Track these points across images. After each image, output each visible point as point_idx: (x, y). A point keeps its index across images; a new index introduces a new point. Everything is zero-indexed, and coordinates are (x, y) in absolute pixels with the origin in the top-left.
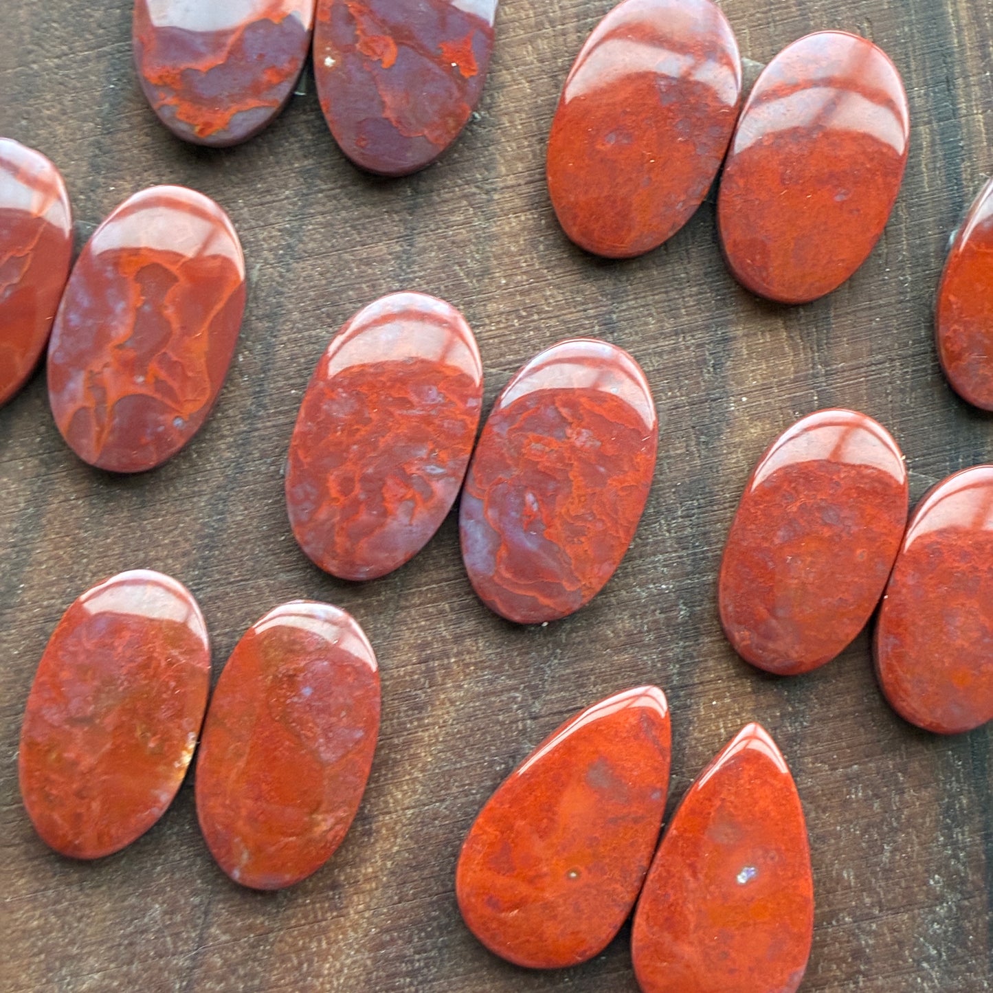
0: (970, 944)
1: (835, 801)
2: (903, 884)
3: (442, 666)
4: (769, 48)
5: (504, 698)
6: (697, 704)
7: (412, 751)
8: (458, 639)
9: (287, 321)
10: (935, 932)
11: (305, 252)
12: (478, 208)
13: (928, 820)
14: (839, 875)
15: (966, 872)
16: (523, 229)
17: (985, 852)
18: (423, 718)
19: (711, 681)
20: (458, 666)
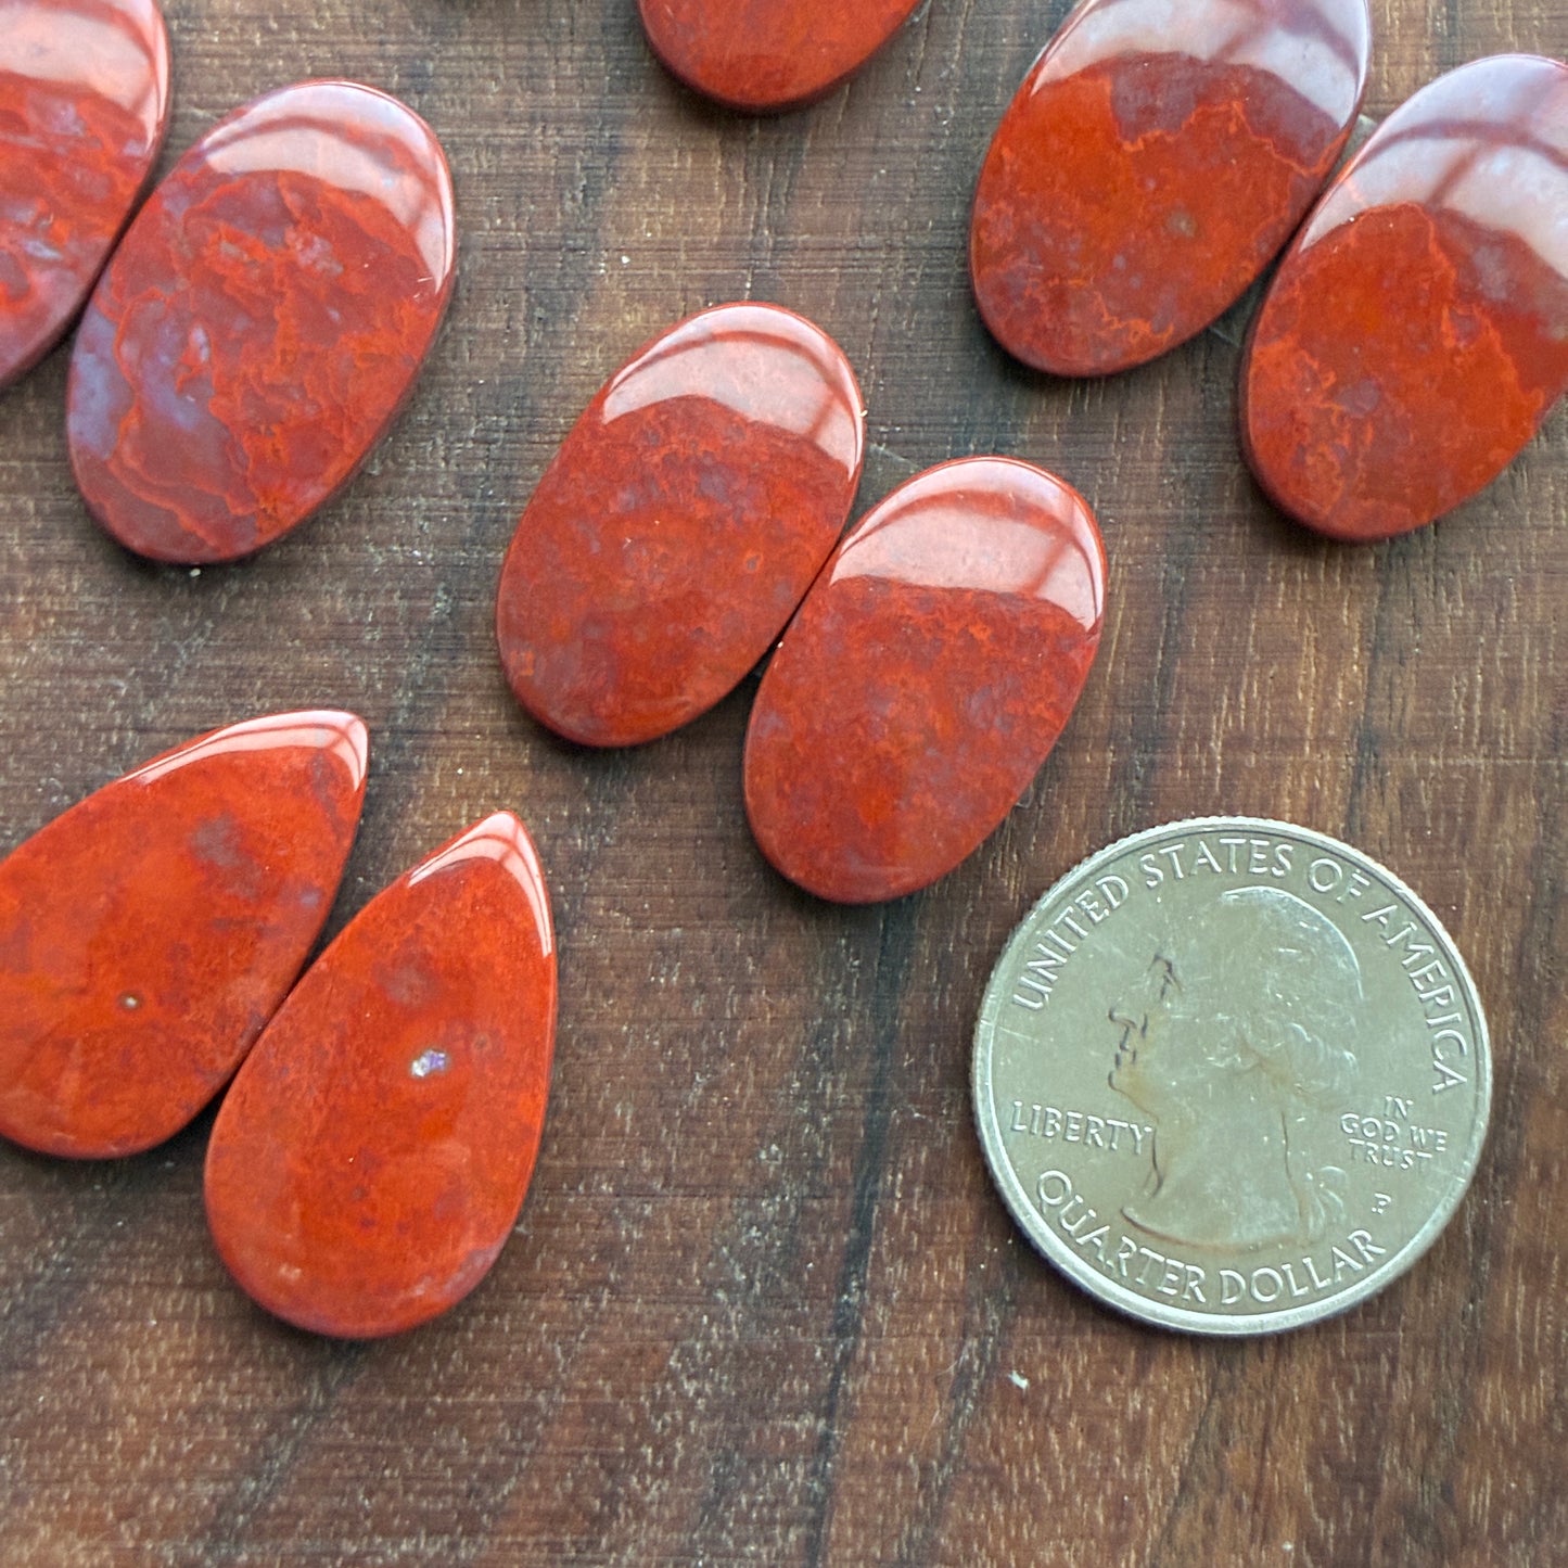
0: (806, 1277)
1: (630, 981)
2: (714, 1148)
5: (97, 684)
6: (430, 766)
8: (37, 565)
10: (750, 1242)
13: (781, 1047)
14: (608, 1107)
15: (825, 1152)
17: (868, 1123)
19: (462, 733)
20: (28, 612)
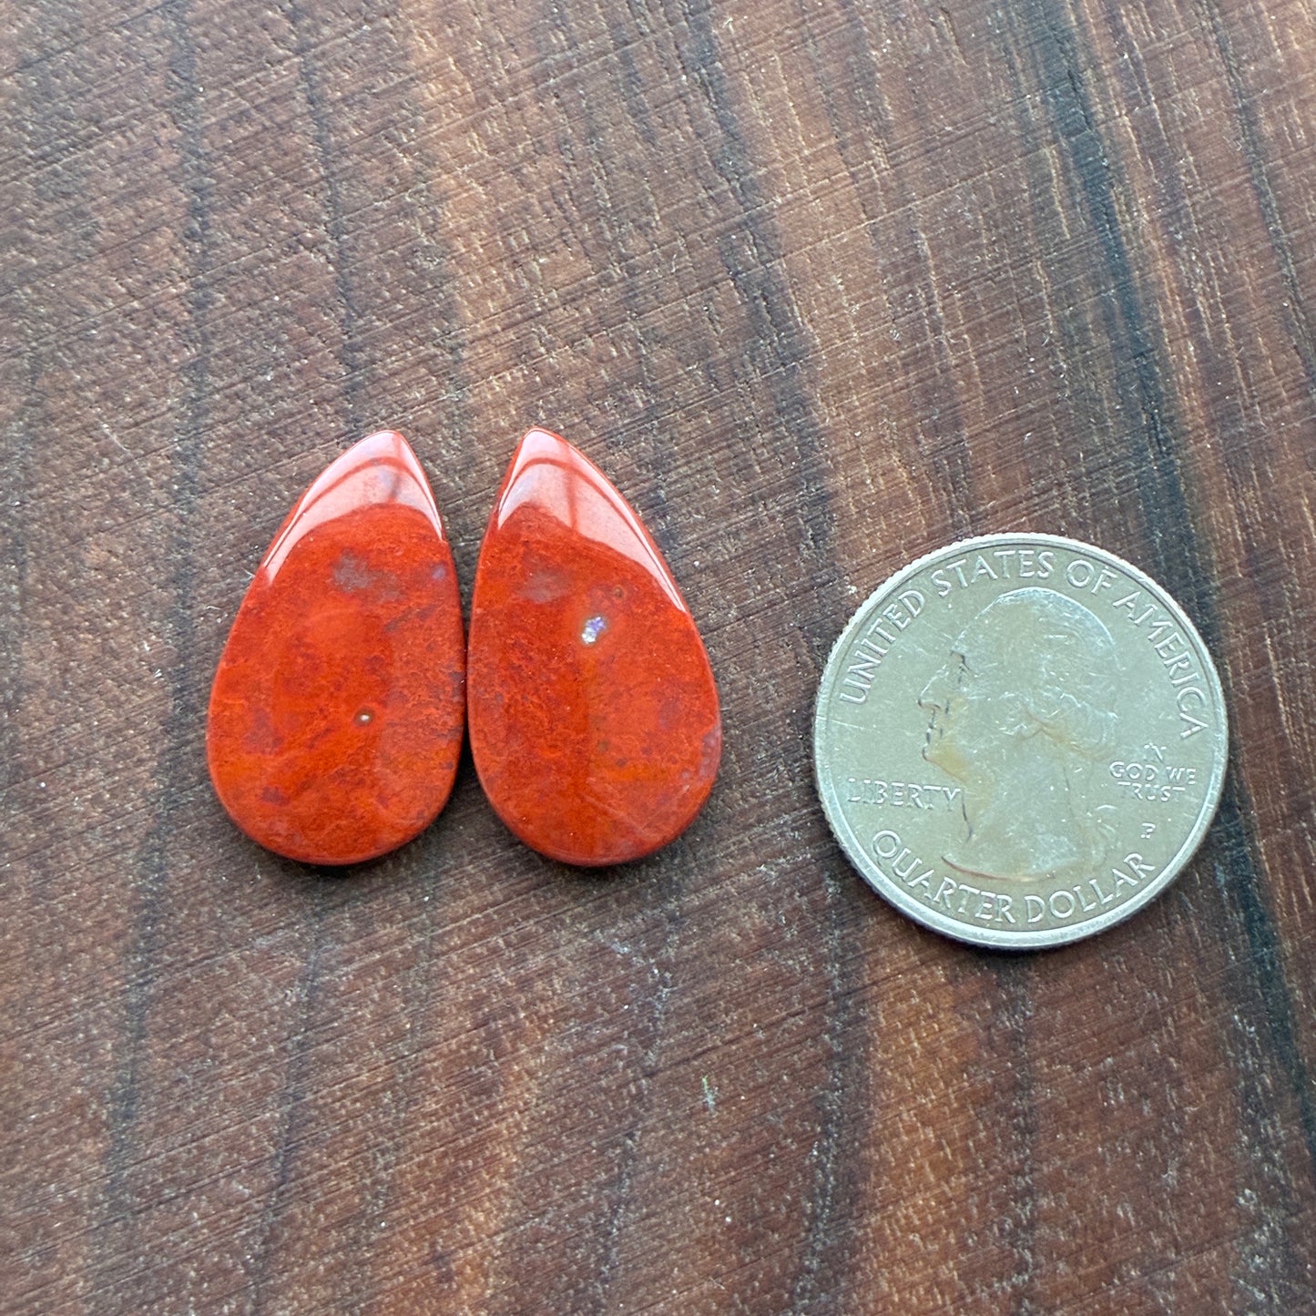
0: (1309, 1276)
1: (1089, 1112)
2: (1202, 1210)
3: (509, 1026)
4: (812, 76)
5: (604, 1053)
6: (874, 1013)
7: (487, 1153)
8: (524, 984)
9: (202, 581)
10: (1258, 1268)
11: (210, 481)
12: (443, 374)
13: (1221, 1115)
14: (1112, 1214)
15: (1286, 1178)
16: (513, 393)
17: (1310, 1145)
18: (495, 1104)
19: (887, 978)
20: (531, 1022)
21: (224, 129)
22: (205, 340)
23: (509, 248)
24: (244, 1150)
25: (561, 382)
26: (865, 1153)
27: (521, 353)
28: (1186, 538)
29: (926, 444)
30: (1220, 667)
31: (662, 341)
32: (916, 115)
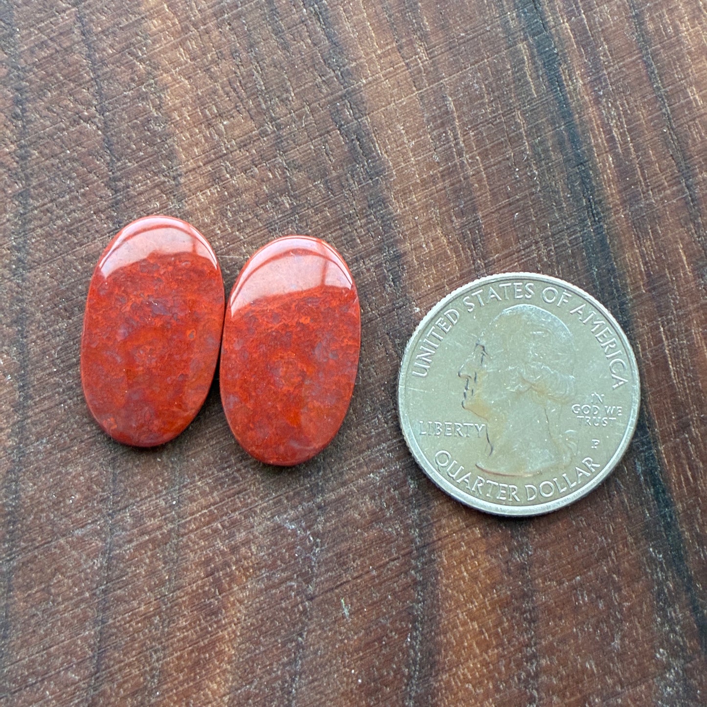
0: (699, 697)
1: (567, 608)
2: (636, 662)
3: (226, 575)
4: (380, 7)
5: (283, 588)
6: (440, 557)
7: (217, 649)
8: (234, 550)
9: (32, 322)
10: (669, 694)
11: (34, 262)
12: (169, 192)
13: (645, 607)
14: (583, 667)
15: (684, 642)
16: (210, 203)
17: (697, 621)
18: (220, 620)
19: (447, 536)
20: (240, 572)
21: (32, 52)
22: (27, 178)
23: (205, 116)
24: (74, 654)
25: (240, 195)
26: (439, 639)
27: (215, 178)
28: (611, 271)
29: (457, 222)
30: (633, 346)
31: (299, 168)
32: (443, 27)
